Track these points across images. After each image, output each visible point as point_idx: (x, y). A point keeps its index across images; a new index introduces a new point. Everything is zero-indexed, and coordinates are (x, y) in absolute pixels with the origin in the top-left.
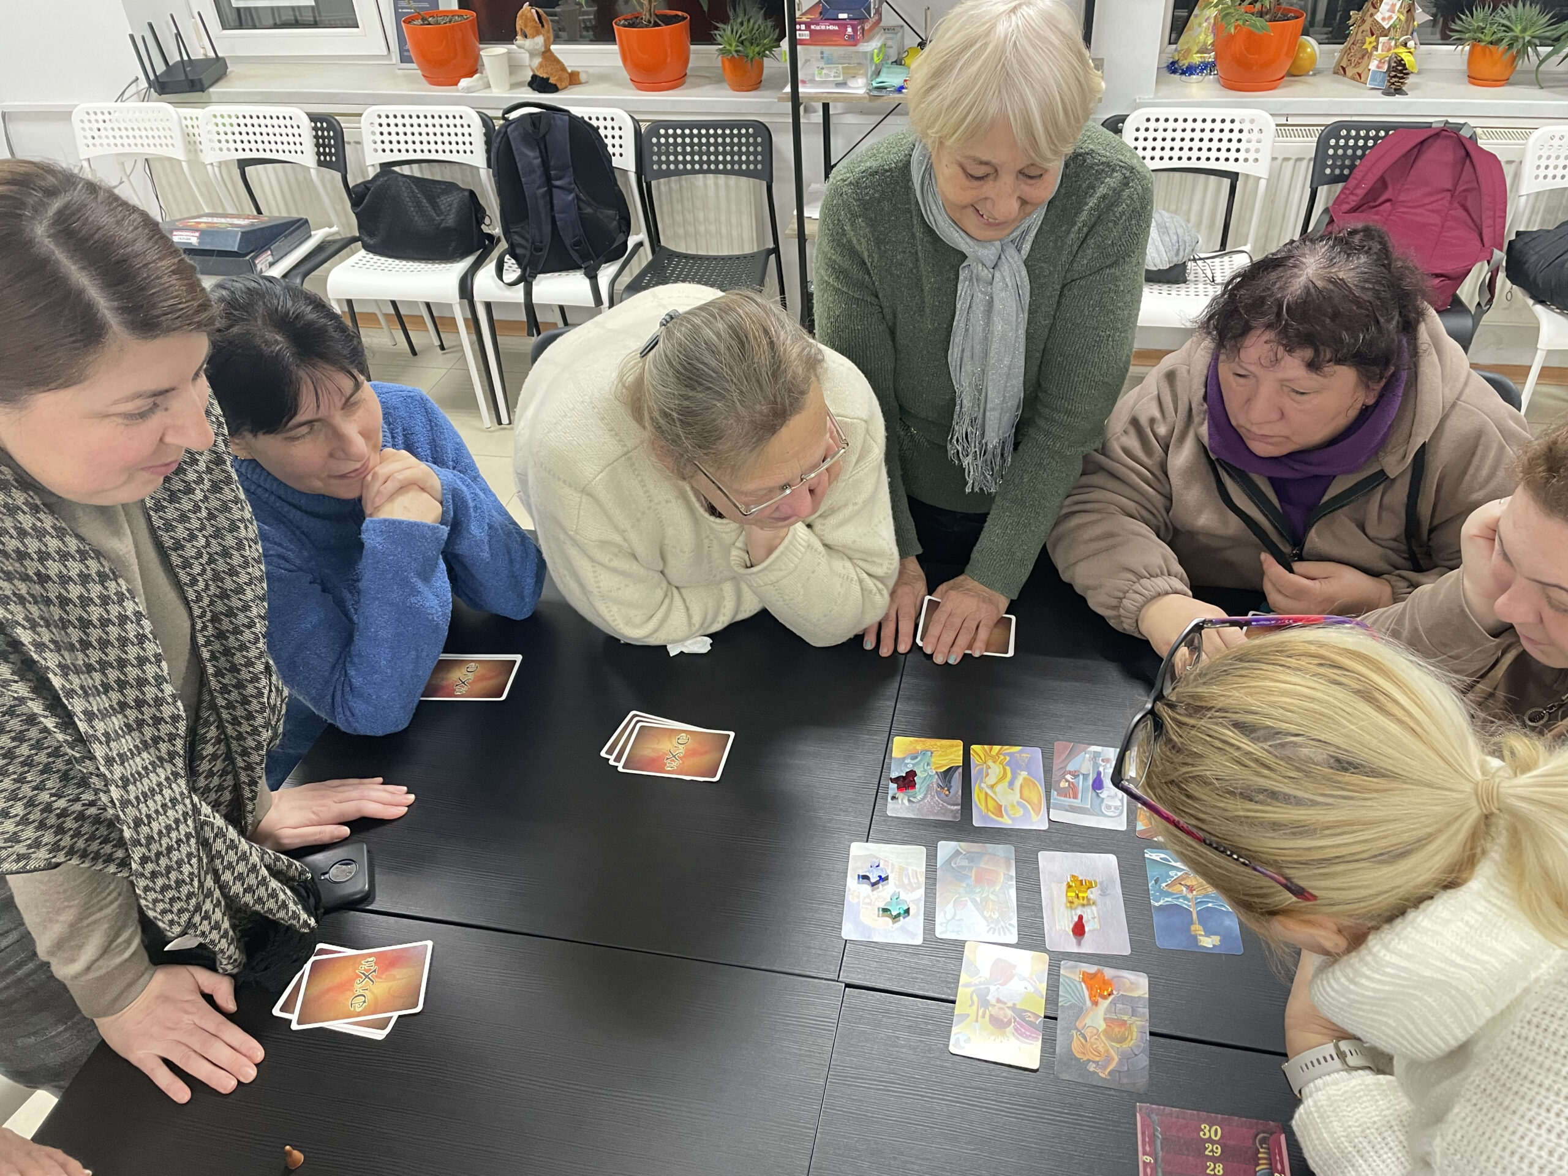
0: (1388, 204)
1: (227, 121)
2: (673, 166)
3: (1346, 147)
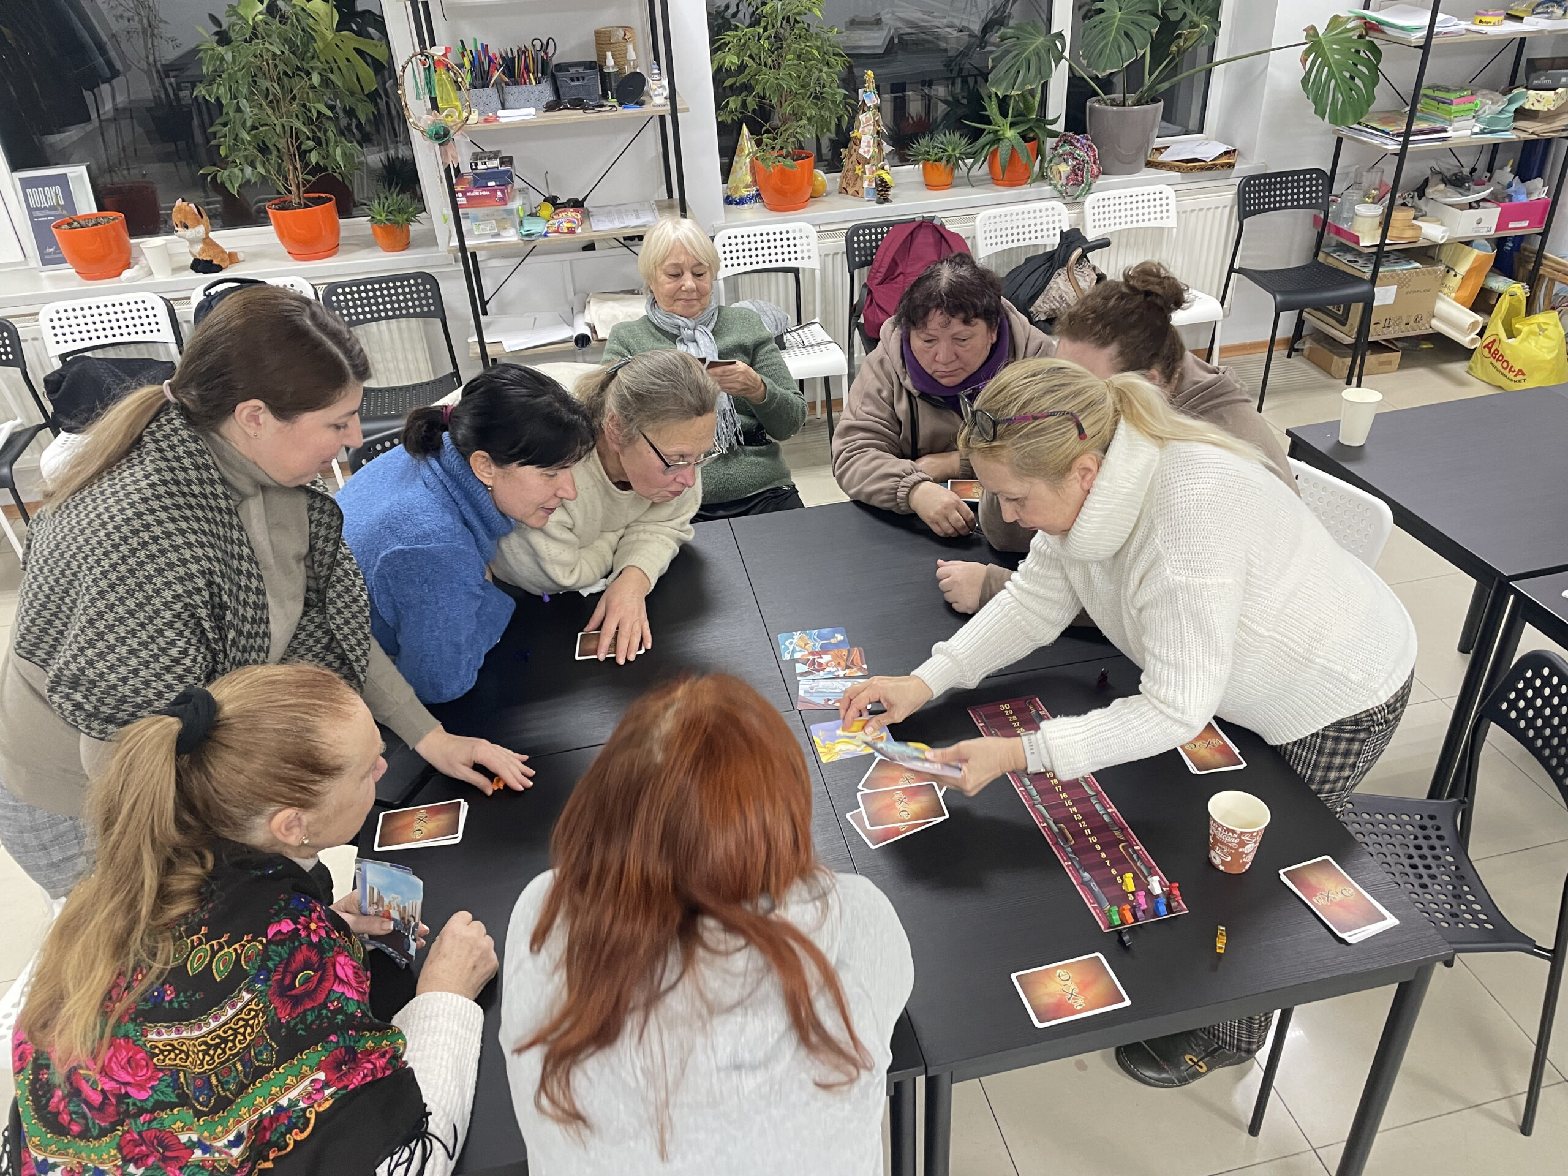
2: (354, 318)
3: (864, 241)
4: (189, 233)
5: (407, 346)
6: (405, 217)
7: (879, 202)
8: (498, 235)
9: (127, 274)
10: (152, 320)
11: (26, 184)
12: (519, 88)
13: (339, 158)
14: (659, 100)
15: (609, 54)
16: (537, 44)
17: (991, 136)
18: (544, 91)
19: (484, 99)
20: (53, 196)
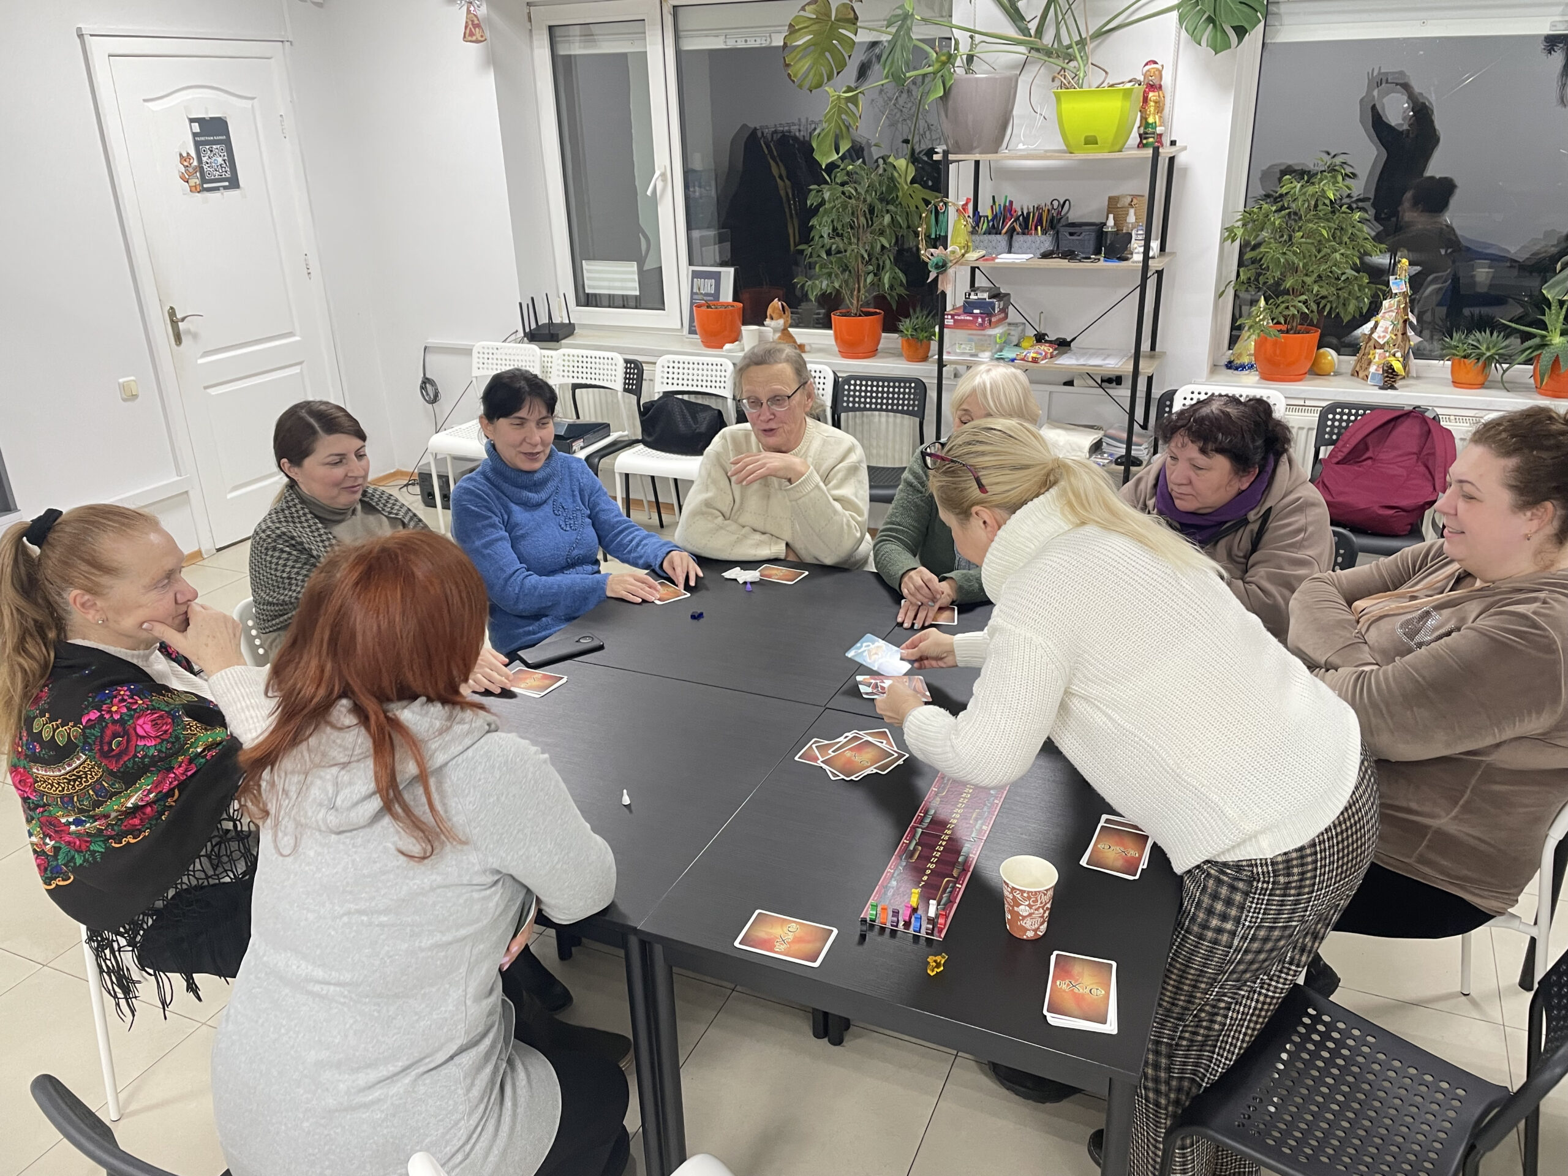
0: (1369, 462)
1: (571, 358)
2: (857, 405)
3: (1341, 420)
4: (773, 323)
5: (898, 438)
6: (925, 335)
8: (976, 355)
9: (728, 346)
10: (723, 379)
11: (696, 275)
12: (1025, 237)
13: (886, 280)
14: (1138, 257)
15: (1111, 216)
16: (1056, 203)
17: (1537, 341)
18: (1045, 242)
19: (994, 243)
20: (708, 286)
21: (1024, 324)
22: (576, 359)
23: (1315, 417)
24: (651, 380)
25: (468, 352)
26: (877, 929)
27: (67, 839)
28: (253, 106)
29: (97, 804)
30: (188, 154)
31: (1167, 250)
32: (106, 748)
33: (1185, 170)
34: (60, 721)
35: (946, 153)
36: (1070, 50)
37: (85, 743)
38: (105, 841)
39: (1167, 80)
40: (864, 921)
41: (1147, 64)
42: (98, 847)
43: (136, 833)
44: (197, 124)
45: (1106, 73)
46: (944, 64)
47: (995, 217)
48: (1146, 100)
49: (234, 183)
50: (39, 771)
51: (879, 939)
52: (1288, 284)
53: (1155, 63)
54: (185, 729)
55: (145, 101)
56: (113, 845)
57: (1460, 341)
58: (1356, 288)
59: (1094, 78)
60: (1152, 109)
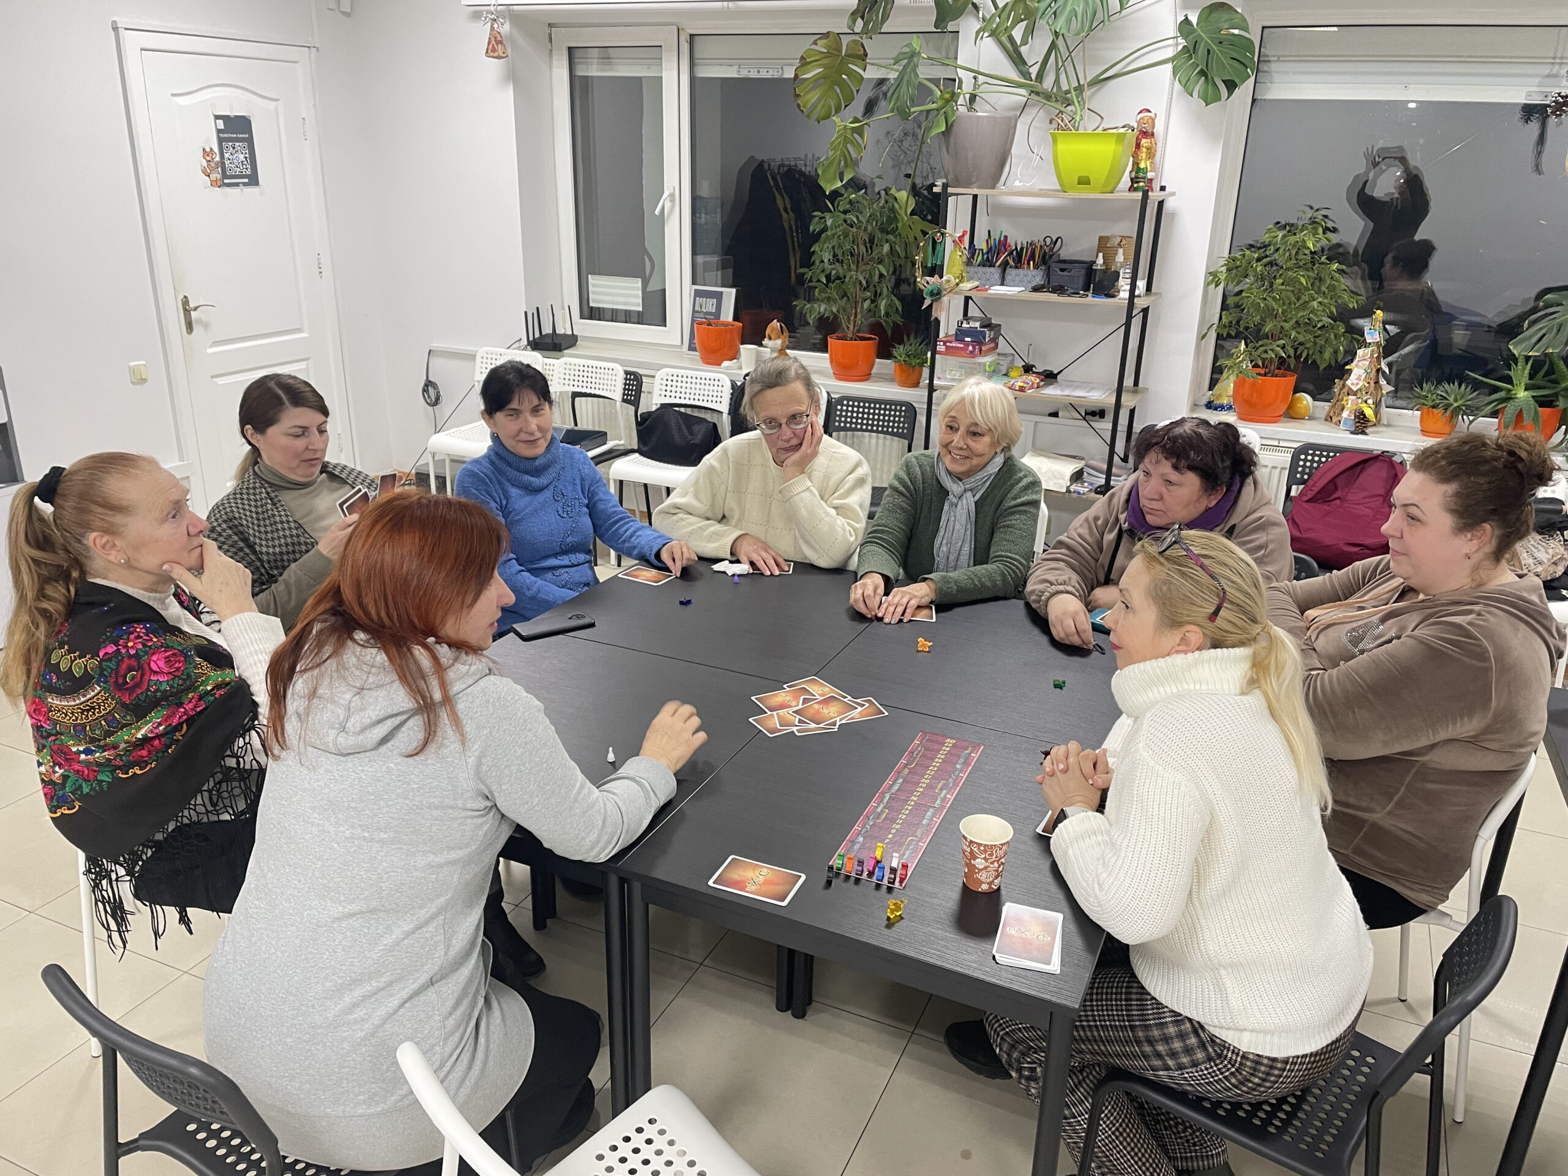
0: (1338, 502)
1: (572, 367)
2: (848, 425)
3: (1312, 461)
4: (771, 344)
5: (886, 460)
6: (918, 361)
7: (1352, 433)
9: (726, 363)
10: (719, 394)
11: (698, 294)
12: (1018, 271)
13: (882, 308)
14: (1124, 295)
15: (1101, 255)
16: (1048, 240)
17: (1502, 394)
18: (1036, 276)
19: (988, 275)
20: (710, 305)
21: (1013, 355)
22: (577, 368)
23: (1287, 458)
24: (649, 393)
25: (472, 357)
26: (842, 877)
27: (77, 767)
28: (276, 109)
29: (109, 734)
30: (211, 149)
31: (1154, 290)
32: (120, 681)
33: (1173, 215)
34: (77, 654)
35: (945, 186)
36: (1069, 95)
37: (101, 675)
38: (112, 772)
39: (1159, 129)
40: (831, 868)
41: (1141, 112)
42: (106, 777)
43: (143, 765)
44: (221, 121)
45: (1102, 118)
46: (948, 101)
47: (990, 250)
48: (1138, 146)
49: (253, 180)
50: (54, 701)
51: (844, 885)
52: (1267, 328)
53: (1149, 111)
54: (196, 667)
55: (173, 95)
56: (120, 775)
57: (1429, 391)
58: (1332, 336)
59: (1090, 123)
60: (1144, 156)
